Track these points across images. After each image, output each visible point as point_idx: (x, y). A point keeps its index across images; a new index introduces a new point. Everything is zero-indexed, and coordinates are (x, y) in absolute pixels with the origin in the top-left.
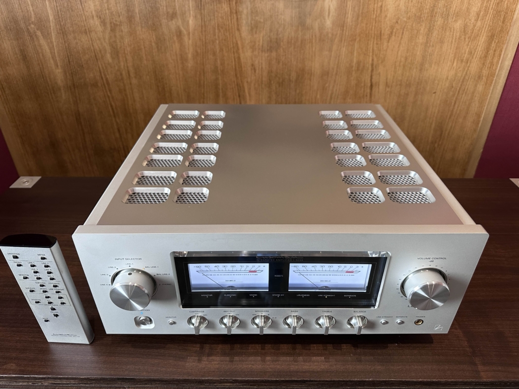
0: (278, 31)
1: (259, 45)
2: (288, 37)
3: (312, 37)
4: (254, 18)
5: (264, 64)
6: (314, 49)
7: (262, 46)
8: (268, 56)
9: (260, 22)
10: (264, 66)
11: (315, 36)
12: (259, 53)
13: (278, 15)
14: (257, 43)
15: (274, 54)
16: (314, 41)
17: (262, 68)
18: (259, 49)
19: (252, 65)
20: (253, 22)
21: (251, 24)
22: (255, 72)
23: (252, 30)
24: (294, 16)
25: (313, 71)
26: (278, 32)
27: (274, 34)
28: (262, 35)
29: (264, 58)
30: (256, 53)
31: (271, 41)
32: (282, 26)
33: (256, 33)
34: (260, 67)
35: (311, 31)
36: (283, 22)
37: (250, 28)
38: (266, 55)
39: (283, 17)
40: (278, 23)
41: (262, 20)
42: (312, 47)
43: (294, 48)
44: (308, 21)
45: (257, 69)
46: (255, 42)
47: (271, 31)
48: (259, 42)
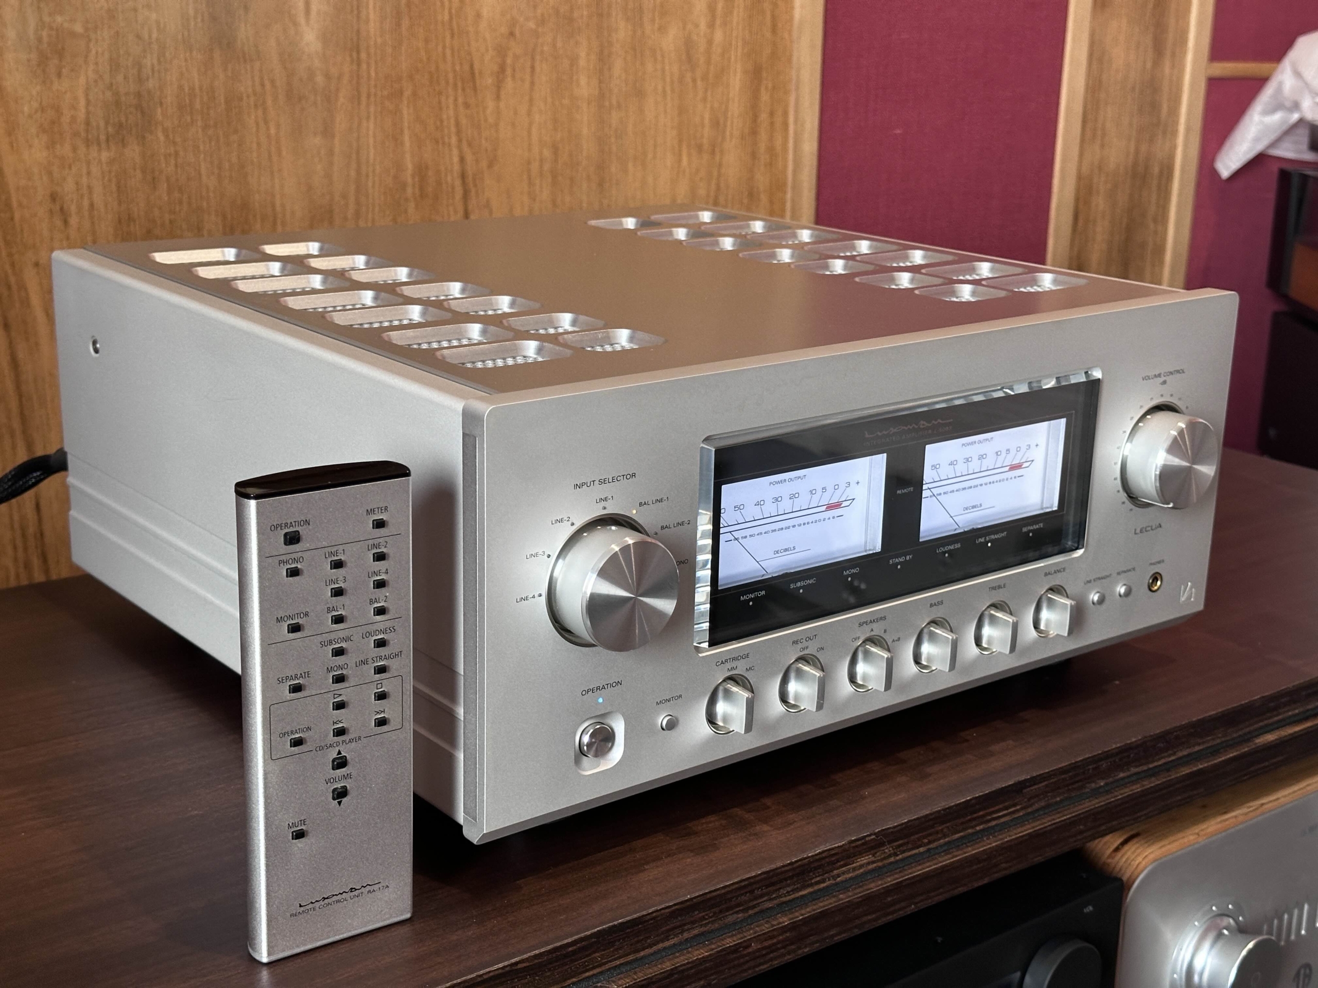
0: (139, 66)
3: (263, 85)
6: (273, 131)
8: (111, 162)
11: (273, 82)
12: (75, 149)
14: (66, 119)
15: (133, 152)
16: (269, 102)
18: (76, 134)
19: (54, 197)
21: (40, 40)
22: (66, 222)
26: (139, 71)
29: (95, 170)
30: (65, 149)
31: (118, 103)
32: (155, 47)
33: (59, 75)
34: (86, 203)
35: (257, 65)
36: (155, 35)
37: (34, 56)
38: (105, 155)
39: (154, 16)
40: (138, 37)
41: (78, 28)
42: (266, 122)
43: (205, 127)
44: (244, 33)
48: (73, 107)
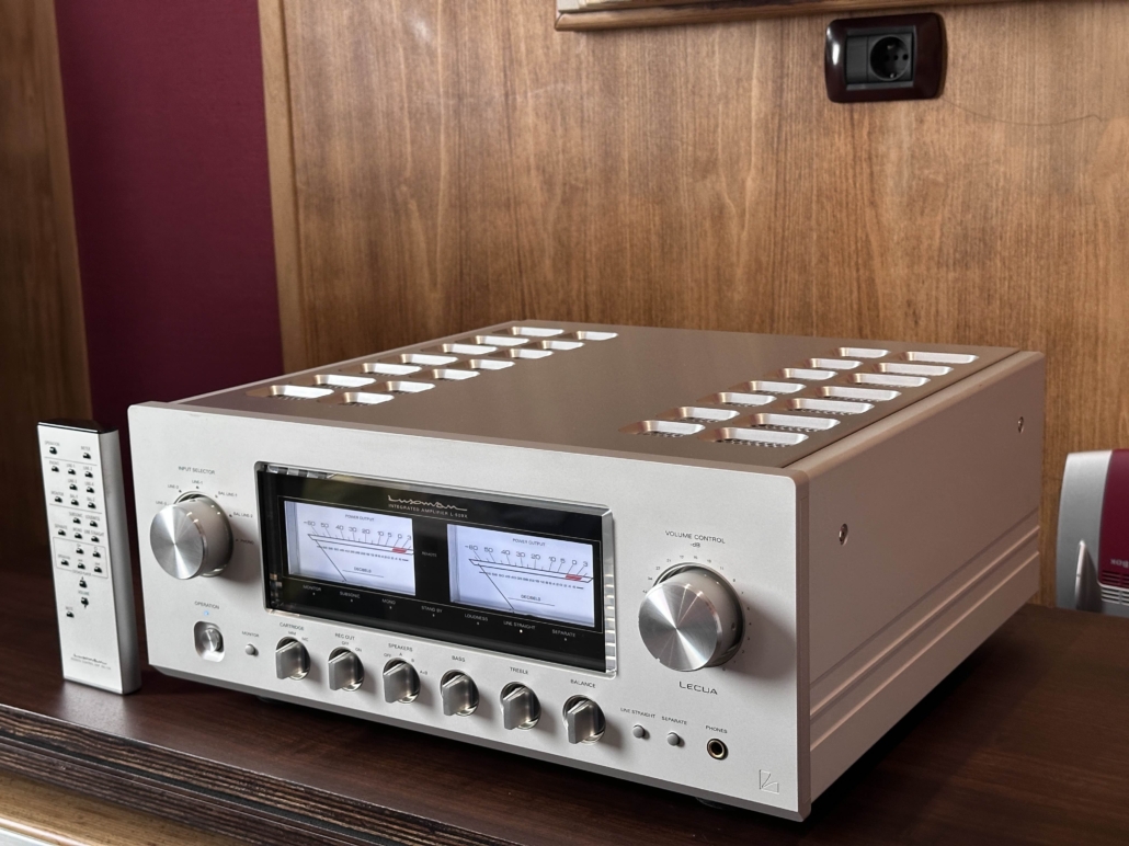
0: (987, 208)
1: (930, 246)
2: (1020, 225)
4: (917, 172)
5: (943, 299)
7: (940, 250)
8: (956, 280)
9: (935, 183)
10: (942, 308)
12: (928, 269)
13: (987, 164)
14: (926, 243)
15: (974, 274)
17: (937, 311)
18: (931, 258)
19: (909, 304)
20: (914, 183)
21: (910, 187)
23: (911, 203)
24: (1035, 165)
25: (1101, 330)
26: (986, 212)
27: (974, 217)
28: (939, 218)
29: (942, 286)
30: (921, 269)
31: (965, 236)
32: (1001, 193)
33: (922, 213)
34: (933, 310)
36: (1001, 184)
37: (905, 199)
39: (1002, 169)
40: (988, 185)
41: (941, 179)
43: (1039, 258)
45: (923, 313)
46: (918, 239)
47: (966, 207)
